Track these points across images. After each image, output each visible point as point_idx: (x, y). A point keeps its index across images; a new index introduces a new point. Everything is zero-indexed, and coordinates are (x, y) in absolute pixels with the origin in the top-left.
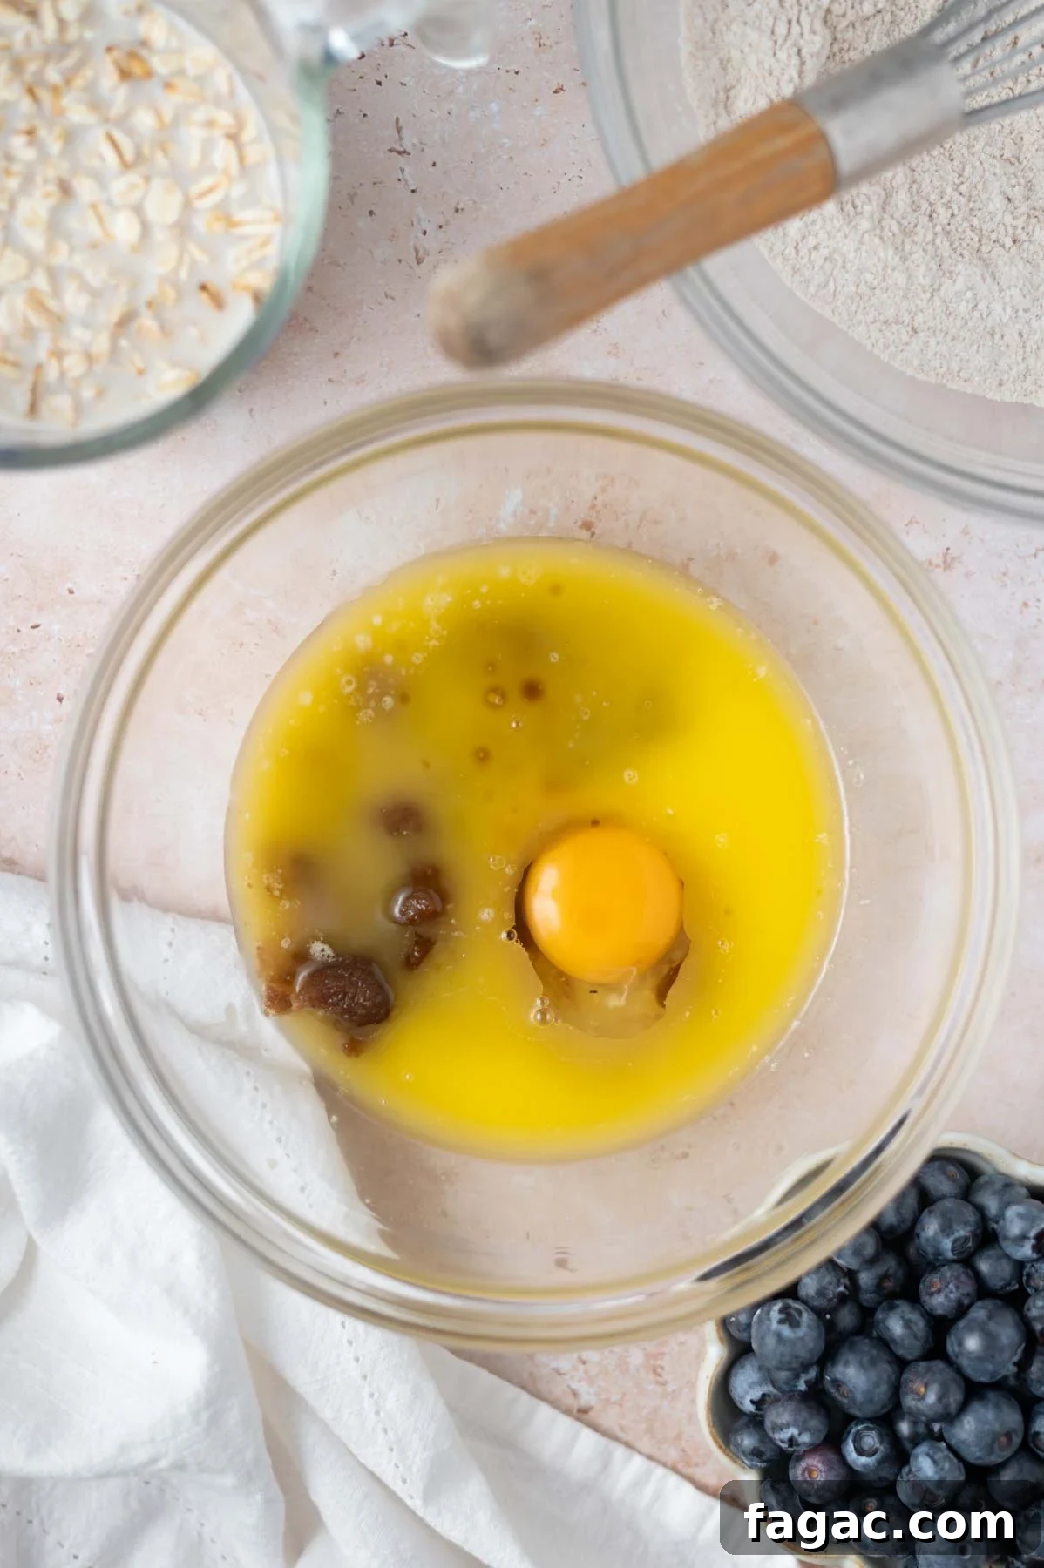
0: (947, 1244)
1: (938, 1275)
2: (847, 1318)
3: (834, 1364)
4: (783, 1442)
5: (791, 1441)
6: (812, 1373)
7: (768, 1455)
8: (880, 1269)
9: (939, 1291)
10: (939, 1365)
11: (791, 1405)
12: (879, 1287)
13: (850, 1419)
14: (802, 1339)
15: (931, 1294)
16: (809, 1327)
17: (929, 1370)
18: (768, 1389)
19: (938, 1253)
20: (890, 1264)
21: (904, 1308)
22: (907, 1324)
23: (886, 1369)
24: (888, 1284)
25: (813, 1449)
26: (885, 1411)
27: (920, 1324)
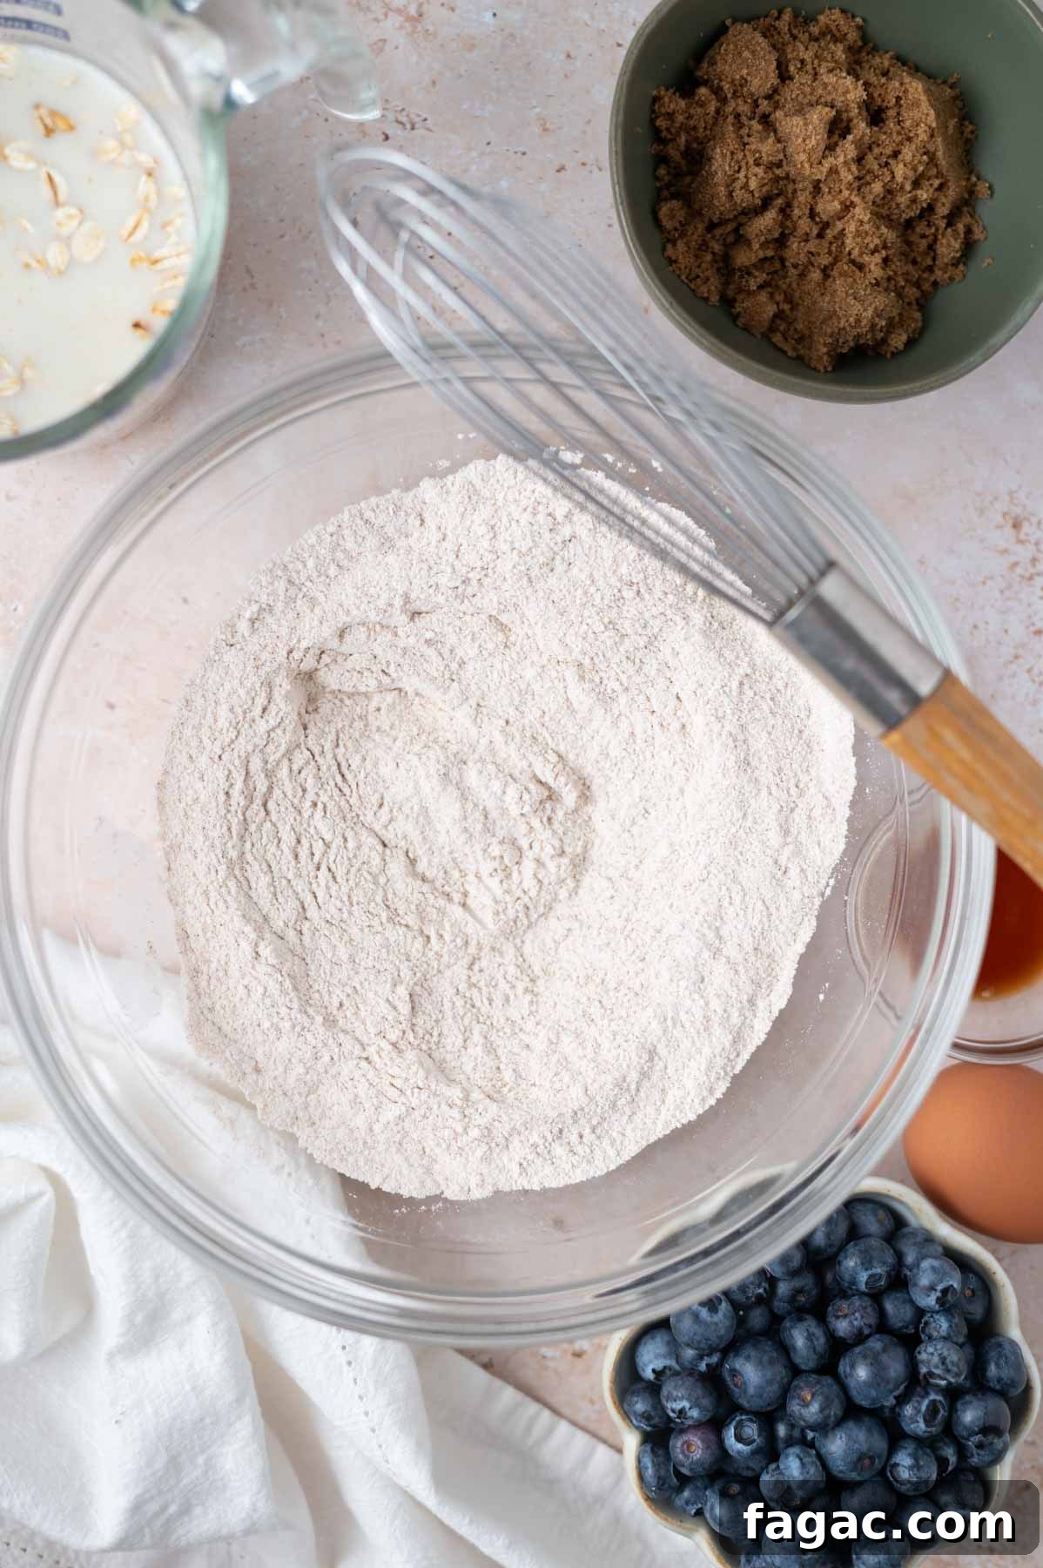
0: (863, 1277)
1: (848, 1302)
2: (757, 1318)
3: (737, 1355)
4: (673, 1411)
5: (681, 1412)
6: (715, 1359)
7: (656, 1420)
8: (797, 1283)
9: (845, 1316)
10: (828, 1380)
11: (690, 1381)
12: (792, 1299)
13: (736, 1408)
14: (716, 1324)
15: (838, 1317)
16: (725, 1315)
17: (818, 1382)
18: (671, 1362)
19: (853, 1282)
20: (807, 1281)
21: (811, 1324)
22: (810, 1337)
23: (780, 1371)
24: (802, 1299)
25: (698, 1425)
26: (770, 1408)
27: (821, 1341)
